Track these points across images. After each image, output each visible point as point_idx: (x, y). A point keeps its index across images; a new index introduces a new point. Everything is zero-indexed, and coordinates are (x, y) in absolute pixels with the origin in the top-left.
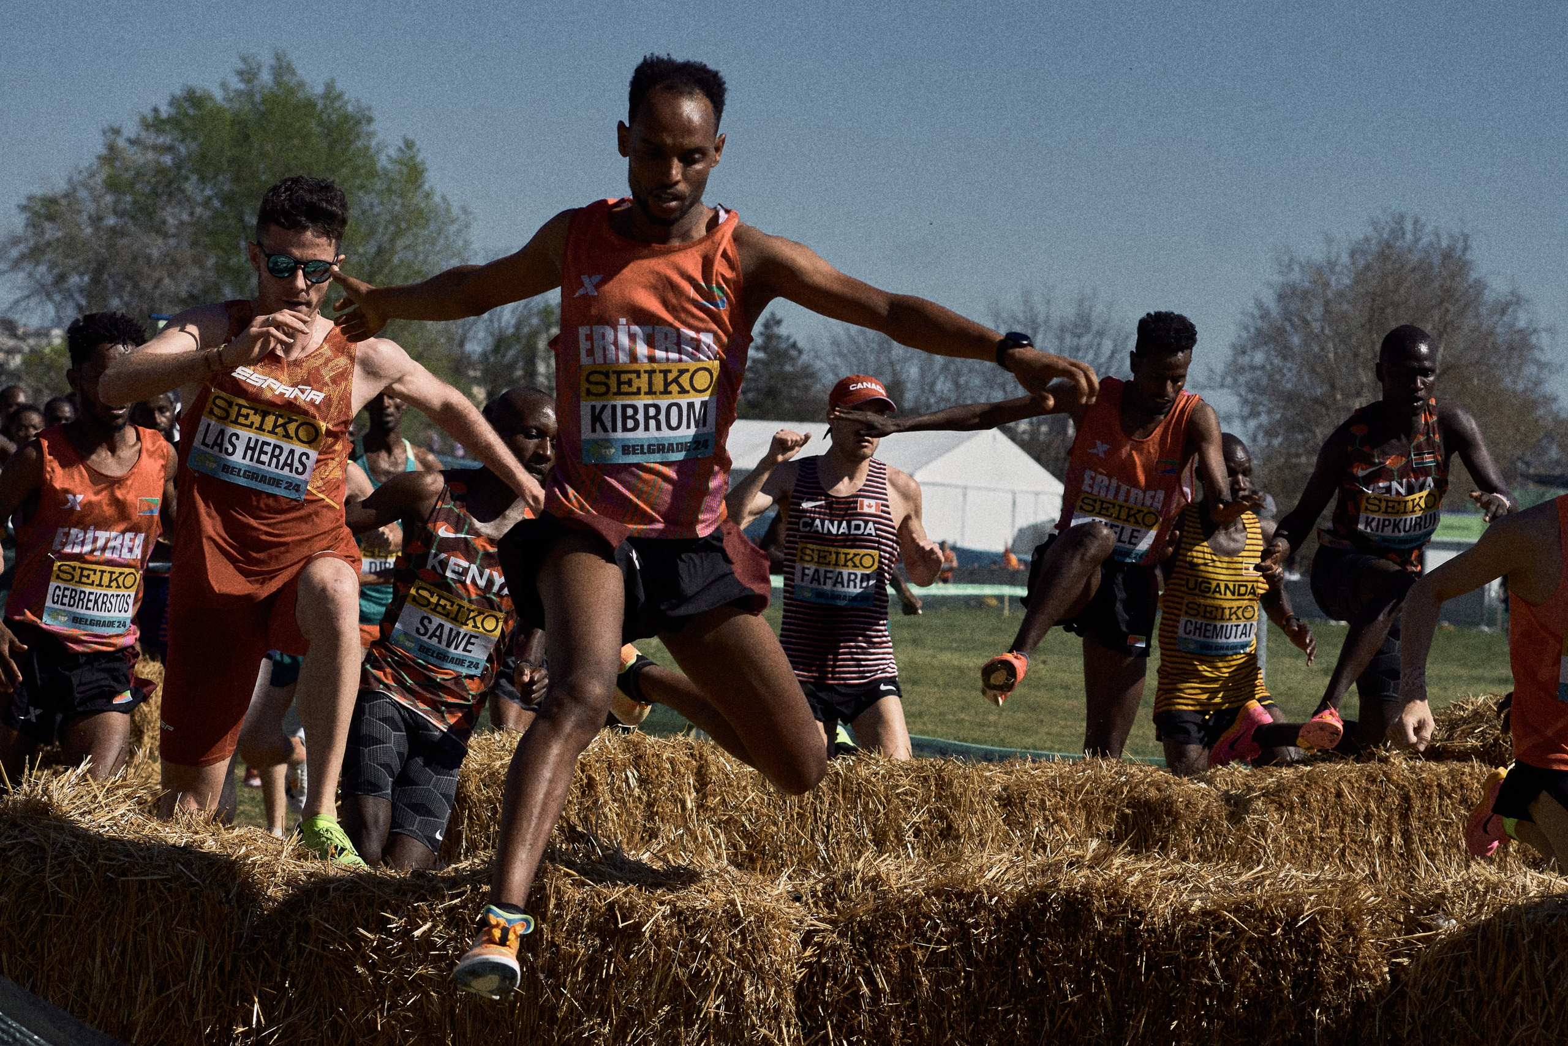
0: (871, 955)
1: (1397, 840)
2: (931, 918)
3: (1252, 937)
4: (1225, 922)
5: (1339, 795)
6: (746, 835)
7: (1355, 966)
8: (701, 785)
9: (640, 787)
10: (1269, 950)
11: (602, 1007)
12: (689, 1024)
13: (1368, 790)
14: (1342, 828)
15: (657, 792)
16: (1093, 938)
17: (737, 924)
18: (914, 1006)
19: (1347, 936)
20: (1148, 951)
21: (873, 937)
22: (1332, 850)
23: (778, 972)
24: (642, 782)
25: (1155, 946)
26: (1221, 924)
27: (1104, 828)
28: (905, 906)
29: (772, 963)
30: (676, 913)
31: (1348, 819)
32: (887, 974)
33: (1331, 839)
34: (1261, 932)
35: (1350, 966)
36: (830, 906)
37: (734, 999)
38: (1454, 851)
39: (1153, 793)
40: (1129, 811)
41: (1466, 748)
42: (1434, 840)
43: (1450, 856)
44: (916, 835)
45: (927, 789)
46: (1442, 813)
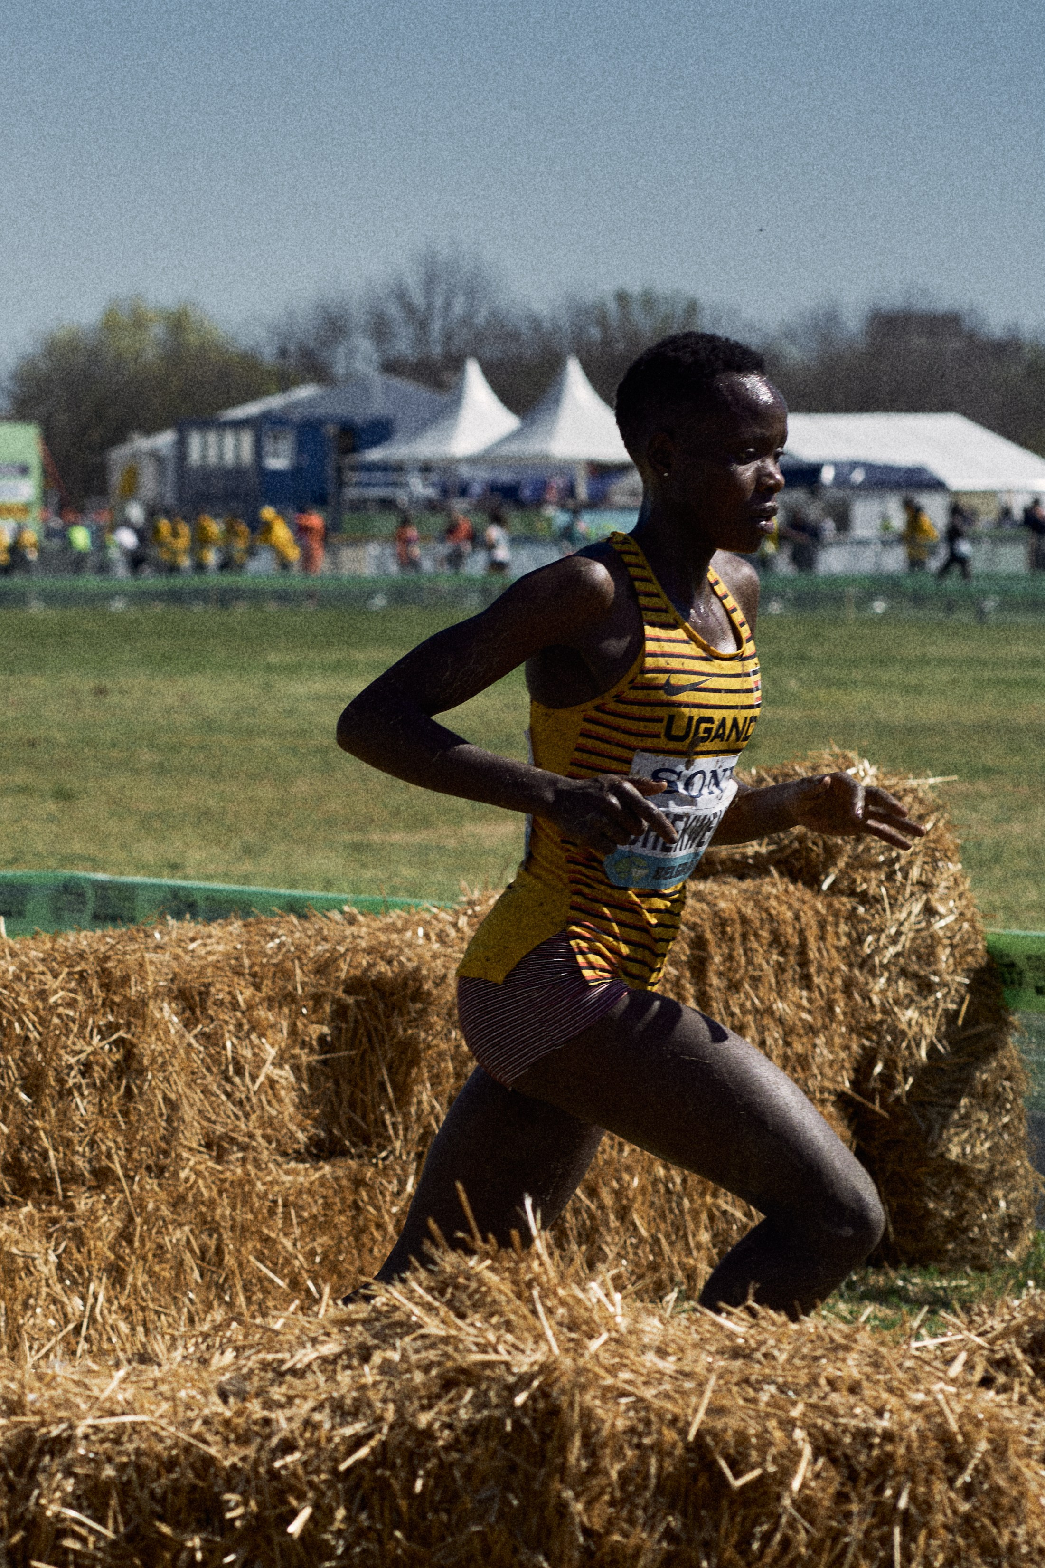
27: (317, 1030)
38: (767, 1021)
39: (382, 967)
40: (350, 1000)
41: (745, 856)
42: (742, 1006)
43: (762, 1030)
44: (83, 1074)
45: (89, 995)
46: (750, 962)
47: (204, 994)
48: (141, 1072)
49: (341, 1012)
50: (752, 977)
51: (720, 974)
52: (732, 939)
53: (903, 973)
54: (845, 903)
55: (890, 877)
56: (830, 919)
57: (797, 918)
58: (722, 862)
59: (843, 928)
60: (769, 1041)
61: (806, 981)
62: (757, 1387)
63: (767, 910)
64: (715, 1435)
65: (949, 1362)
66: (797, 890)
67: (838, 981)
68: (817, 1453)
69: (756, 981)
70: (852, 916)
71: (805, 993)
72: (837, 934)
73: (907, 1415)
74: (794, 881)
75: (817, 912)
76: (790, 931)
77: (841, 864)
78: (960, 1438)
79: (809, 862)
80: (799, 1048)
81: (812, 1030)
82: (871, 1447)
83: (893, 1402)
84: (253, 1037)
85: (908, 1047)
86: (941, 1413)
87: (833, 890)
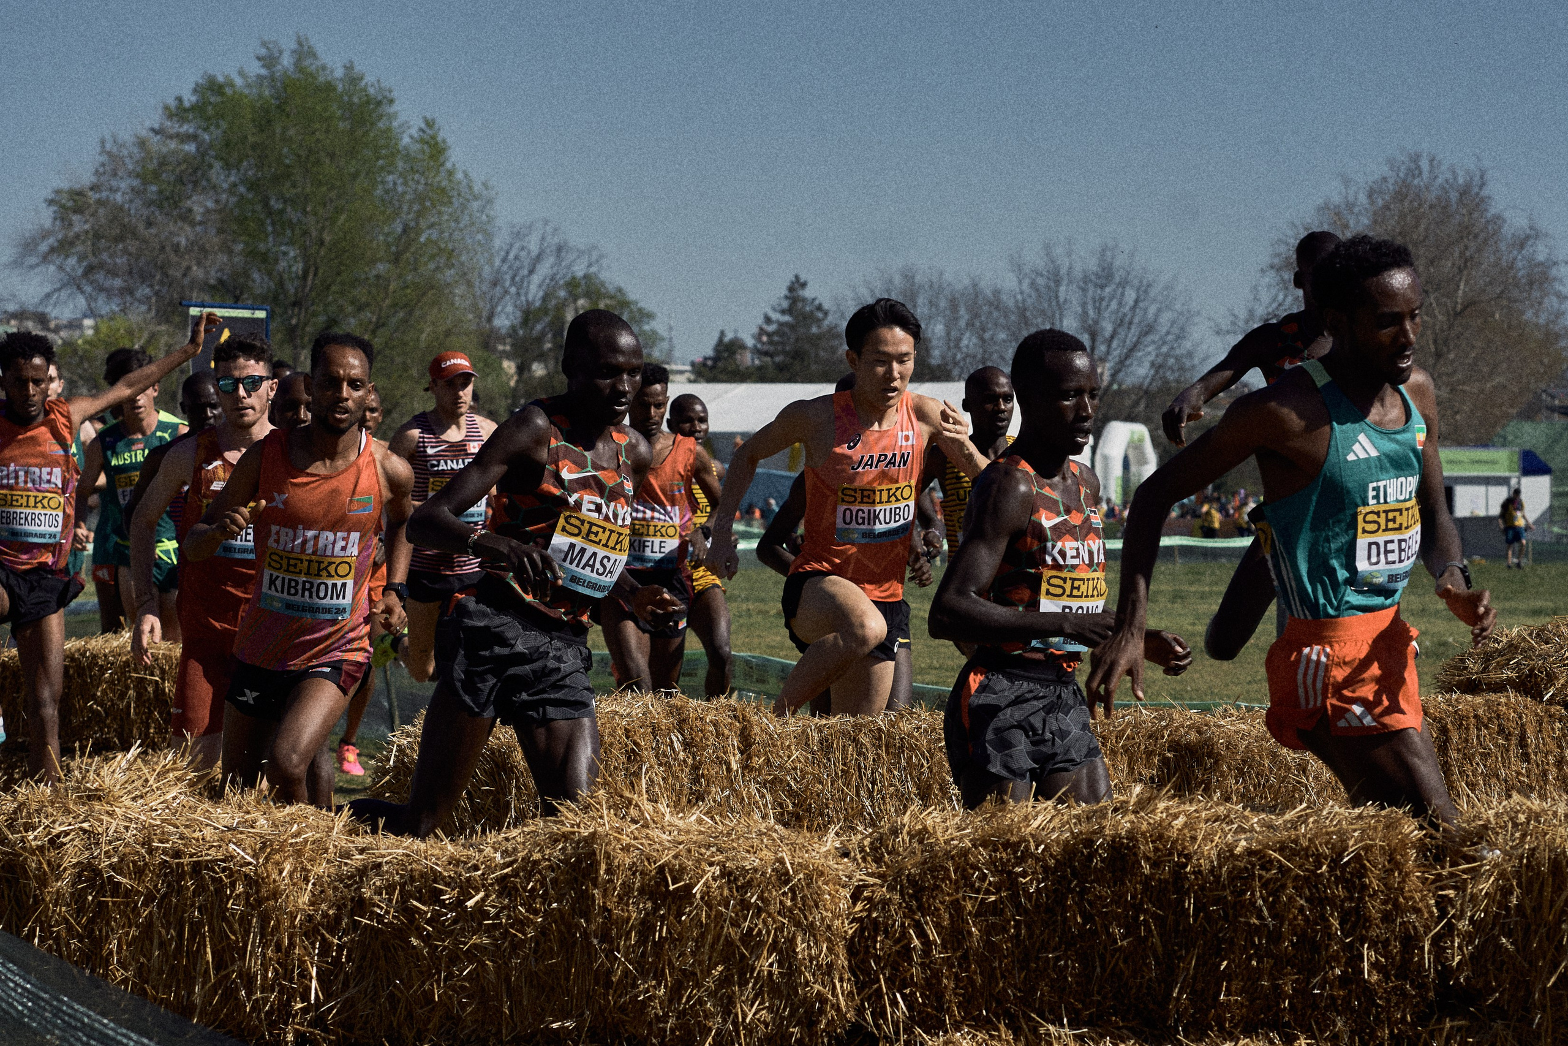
0: (920, 907)
2: (979, 869)
3: (1298, 875)
4: (1271, 861)
6: (791, 793)
7: (1401, 900)
8: (746, 747)
9: (684, 750)
10: (1316, 887)
11: (657, 968)
12: (743, 983)
15: (702, 755)
16: (1140, 883)
17: (786, 882)
18: (965, 957)
19: (1392, 871)
20: (1195, 893)
21: (923, 889)
23: (829, 927)
24: (687, 745)
25: (1202, 888)
26: (1267, 864)
28: (953, 858)
29: (823, 919)
30: (726, 873)
32: (938, 926)
34: (1307, 870)
35: (1397, 900)
36: (878, 860)
37: (786, 955)
38: (1493, 781)
39: (1195, 736)
40: (1171, 755)
41: (1498, 680)
42: (1474, 771)
43: (1489, 787)
46: (1481, 744)
49: (1165, 761)
50: (1481, 754)
51: (1459, 750)
52: (1467, 729)
54: (1557, 709)
56: (1547, 720)
57: (1520, 718)
58: (1487, 683)
59: (1557, 725)
60: (1494, 794)
61: (1526, 757)
63: (1496, 712)
66: (1524, 701)
67: (1551, 759)
69: (1485, 756)
71: (1524, 765)
72: (1553, 729)
74: (1523, 695)
75: (1537, 715)
76: (1513, 725)
77: (1558, 685)
79: (1536, 684)
81: (1528, 788)
87: (1551, 701)
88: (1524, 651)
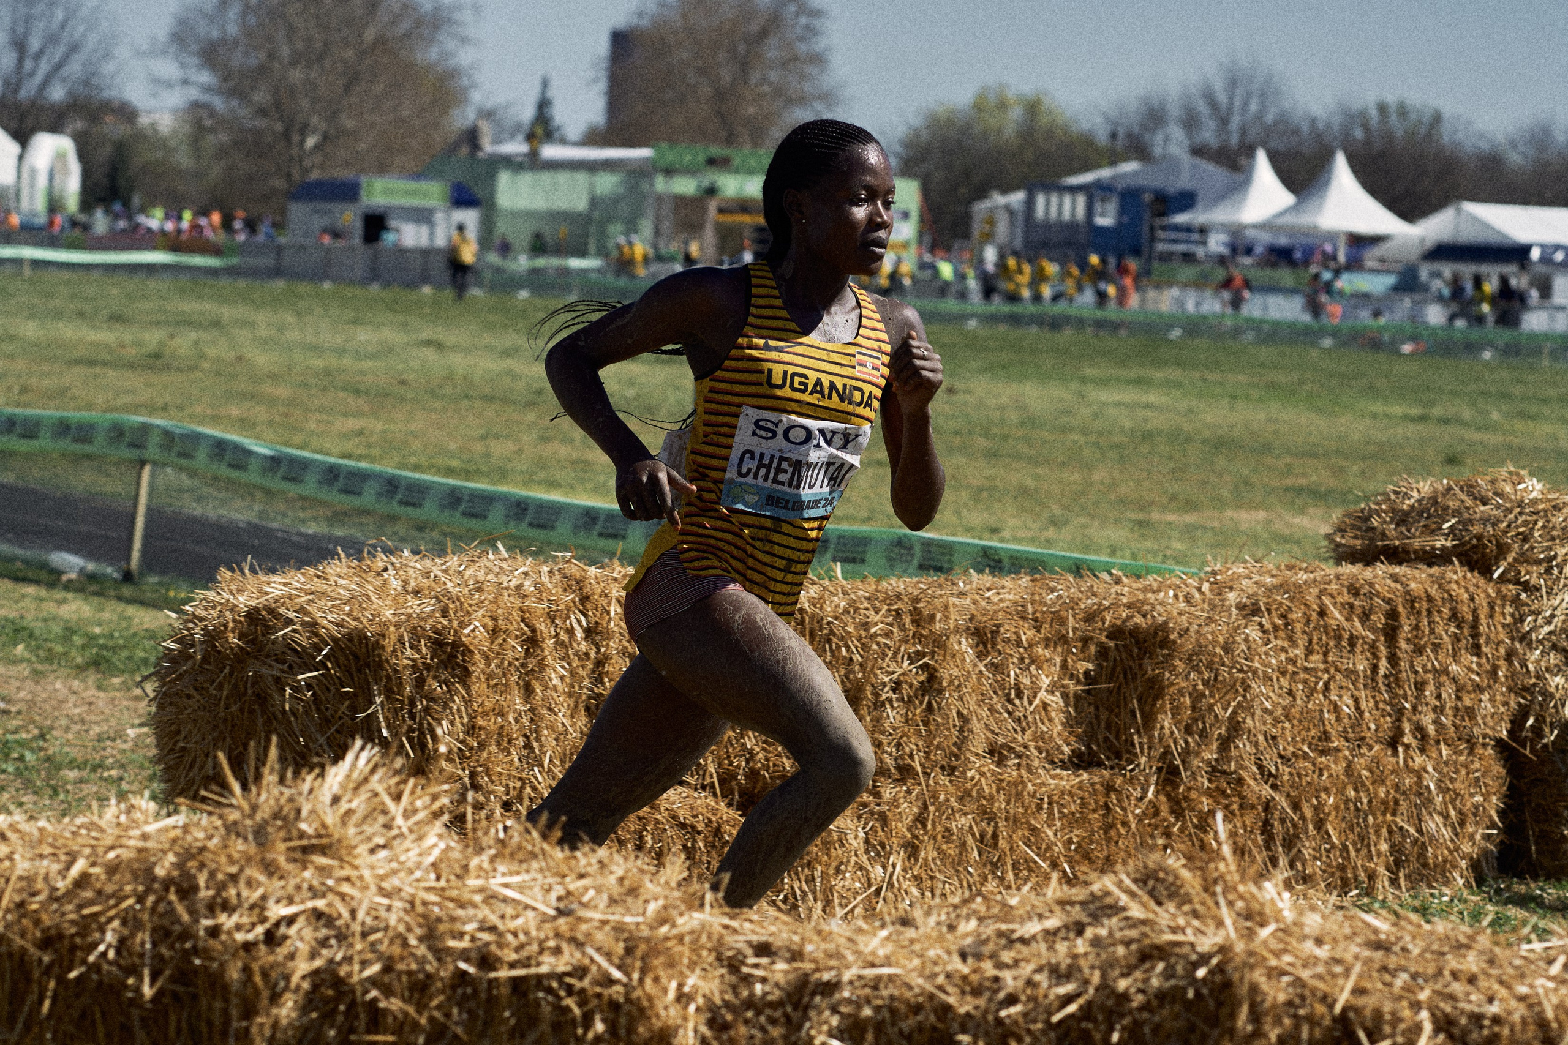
1: (1384, 666)
5: (1322, 613)
9: (586, 638)
13: (1352, 606)
14: (1325, 654)
15: (607, 645)
22: (1317, 683)
24: (589, 632)
27: (1083, 666)
31: (1332, 643)
33: (1315, 670)
38: (1443, 678)
39: (1138, 619)
40: (1111, 644)
41: (1434, 548)
42: (1424, 666)
43: (1439, 686)
44: (894, 690)
45: (902, 628)
46: (1432, 631)
47: (995, 633)
48: (940, 692)
49: (1103, 652)
50: (1434, 644)
51: (1408, 640)
52: (1419, 613)
53: (1554, 647)
54: (1511, 589)
55: (1549, 570)
56: (1499, 602)
57: (1472, 599)
58: (1416, 552)
59: (1509, 609)
60: (1444, 695)
61: (1476, 650)
62: (1393, 974)
63: (1448, 592)
64: (1357, 1010)
65: (1550, 962)
66: (1473, 578)
67: (1502, 651)
68: (1437, 1030)
69: (1436, 647)
70: (1516, 601)
71: (1475, 659)
72: (1503, 614)
73: (1513, 1003)
74: (1472, 570)
75: (1489, 596)
76: (1465, 609)
77: (1510, 559)
78: (1554, 1025)
79: (1484, 555)
80: (1468, 702)
81: (1479, 689)
82: (1482, 1027)
83: (1503, 992)
84: (1033, 668)
85: (1555, 706)
86: (1540, 1004)
87: (1502, 579)
88: (1457, 513)
